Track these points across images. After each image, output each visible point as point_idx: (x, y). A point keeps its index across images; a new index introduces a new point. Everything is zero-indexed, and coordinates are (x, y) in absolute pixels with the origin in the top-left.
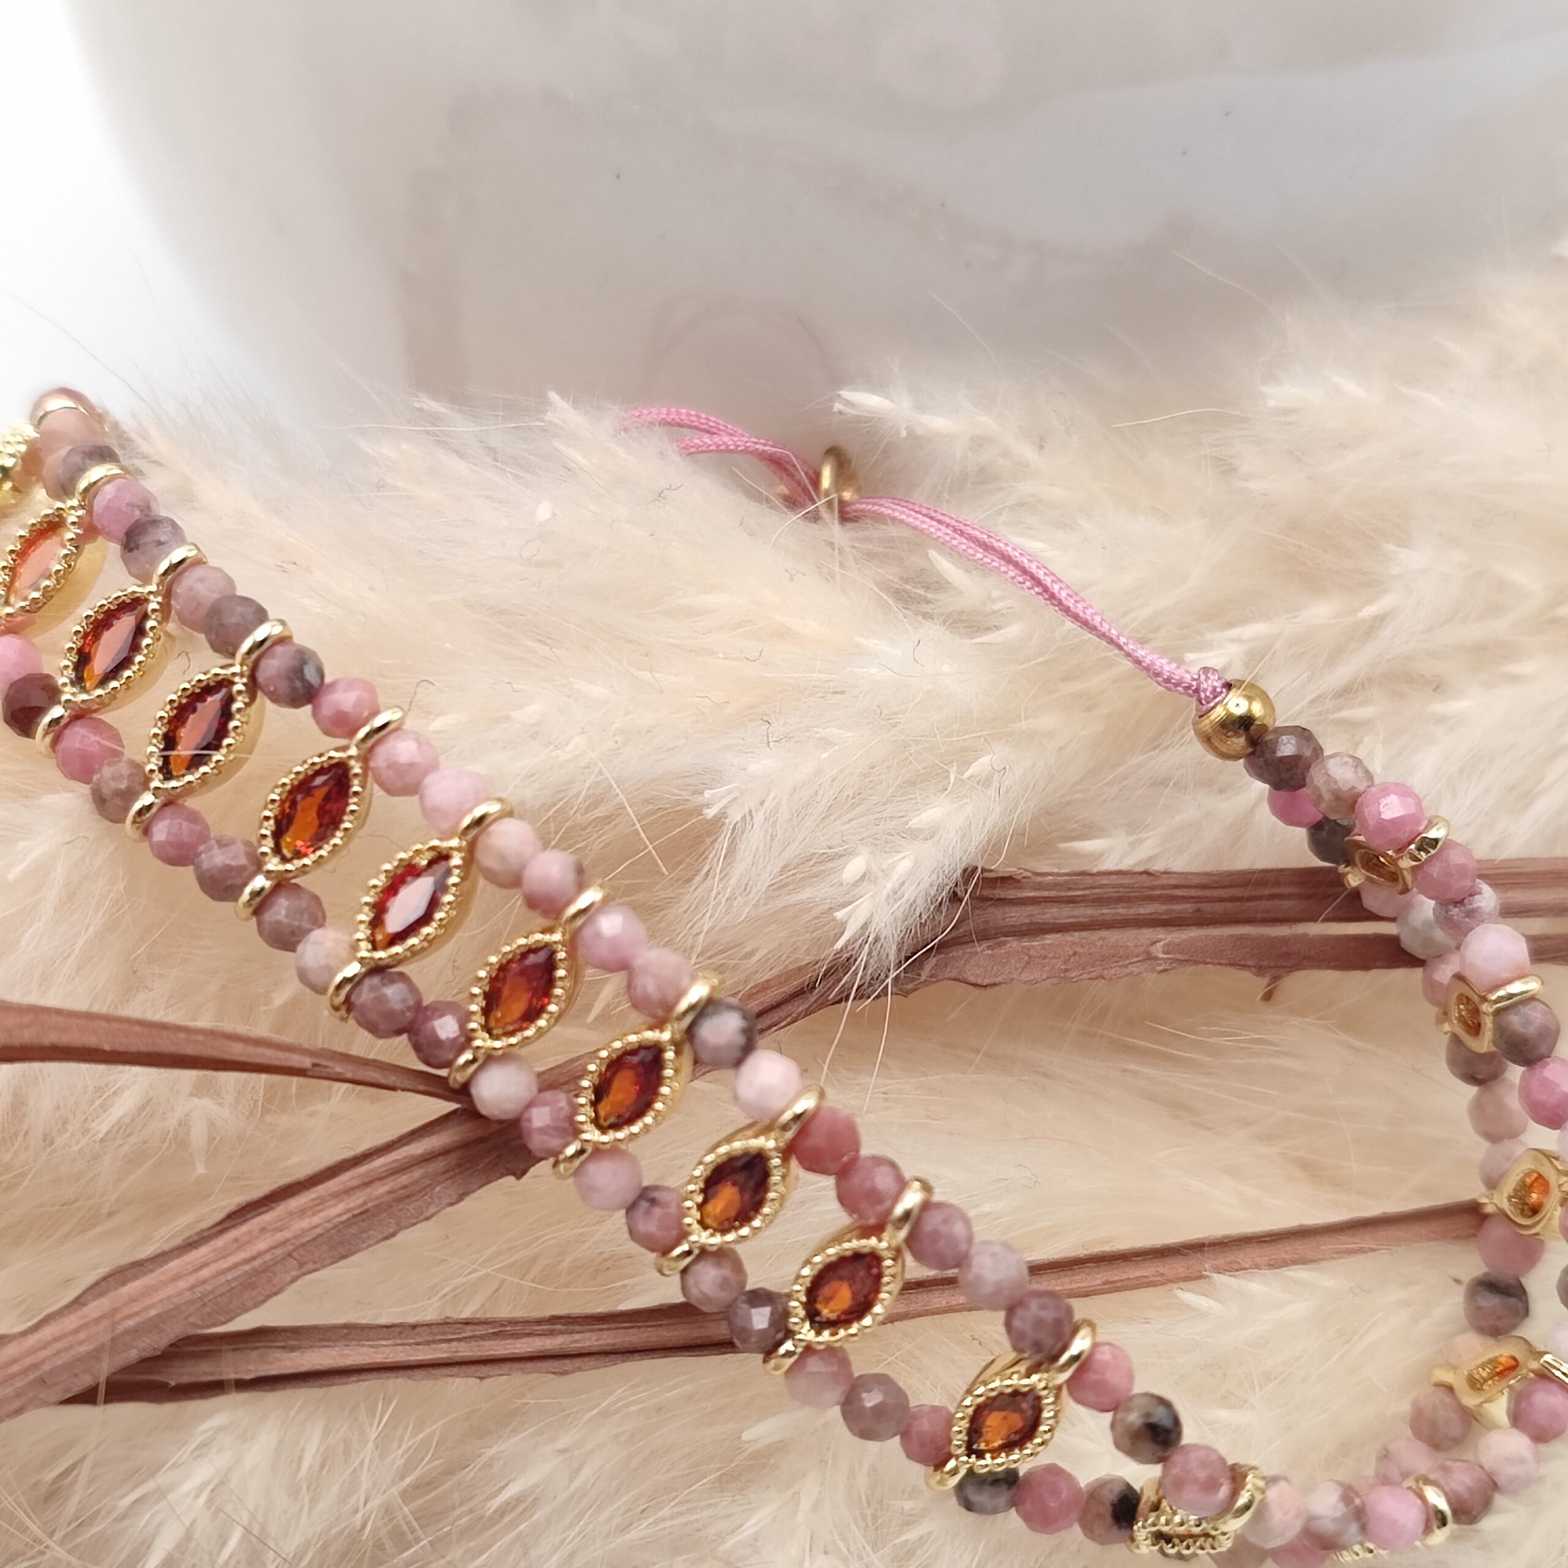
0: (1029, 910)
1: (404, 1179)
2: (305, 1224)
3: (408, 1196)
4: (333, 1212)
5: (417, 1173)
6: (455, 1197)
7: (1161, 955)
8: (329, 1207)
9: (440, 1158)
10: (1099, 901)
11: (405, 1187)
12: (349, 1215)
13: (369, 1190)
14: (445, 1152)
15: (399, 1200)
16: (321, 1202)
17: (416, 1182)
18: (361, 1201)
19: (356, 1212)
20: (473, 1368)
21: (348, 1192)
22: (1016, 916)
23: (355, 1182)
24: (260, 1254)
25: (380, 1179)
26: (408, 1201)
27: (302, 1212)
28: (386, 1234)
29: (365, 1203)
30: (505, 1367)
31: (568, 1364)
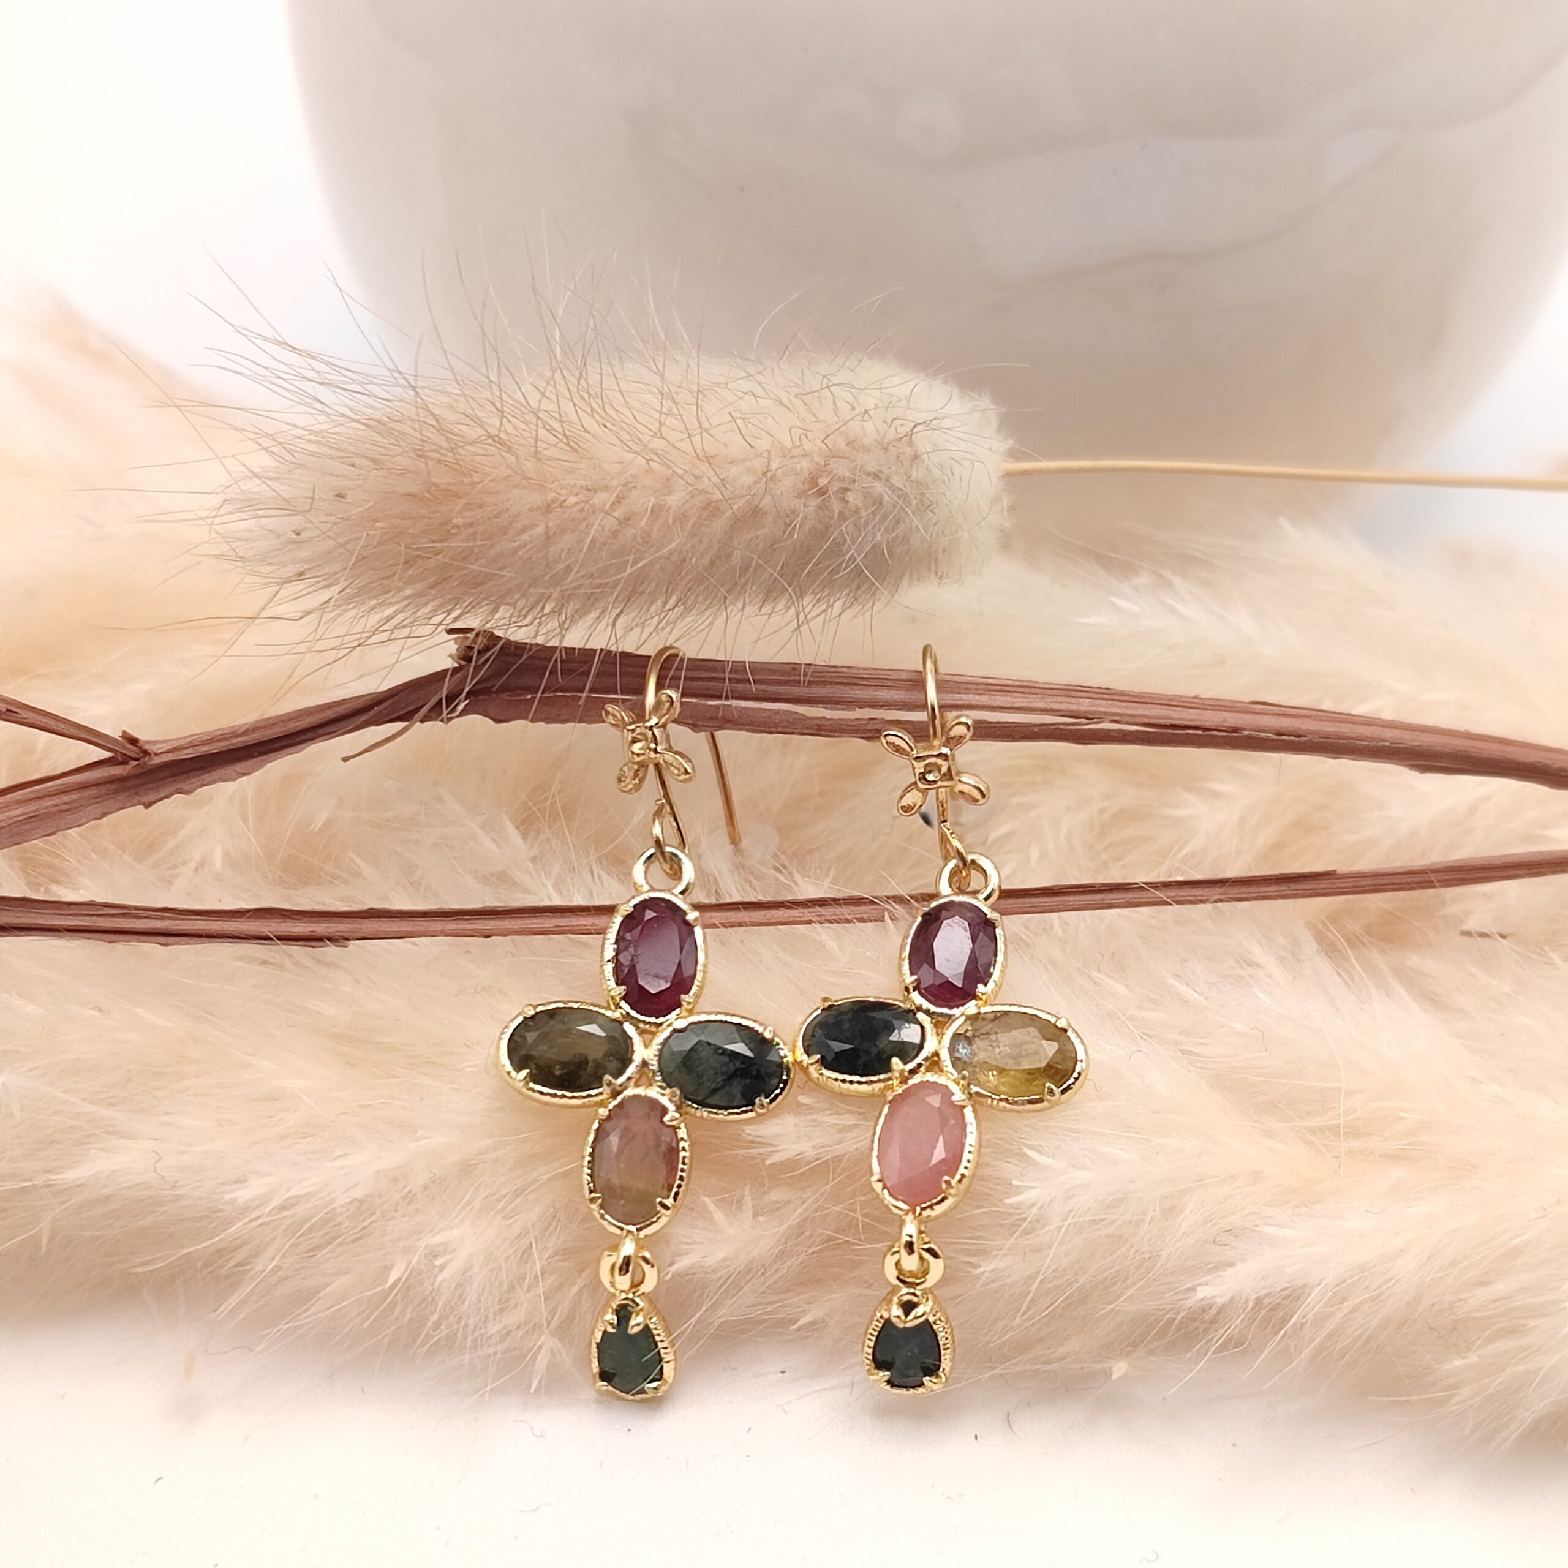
1: (66, 798)
3: (68, 810)
4: (15, 813)
6: (100, 813)
8: (12, 810)
9: (94, 788)
11: (66, 803)
12: (25, 817)
13: (42, 802)
14: (97, 784)
15: (62, 811)
17: (75, 801)
18: (34, 808)
19: (31, 815)
20: (104, 936)
21: (27, 801)
23: (31, 796)
25: (52, 795)
26: (67, 813)
28: (49, 832)
29: (35, 811)
30: (128, 937)
31: (171, 939)
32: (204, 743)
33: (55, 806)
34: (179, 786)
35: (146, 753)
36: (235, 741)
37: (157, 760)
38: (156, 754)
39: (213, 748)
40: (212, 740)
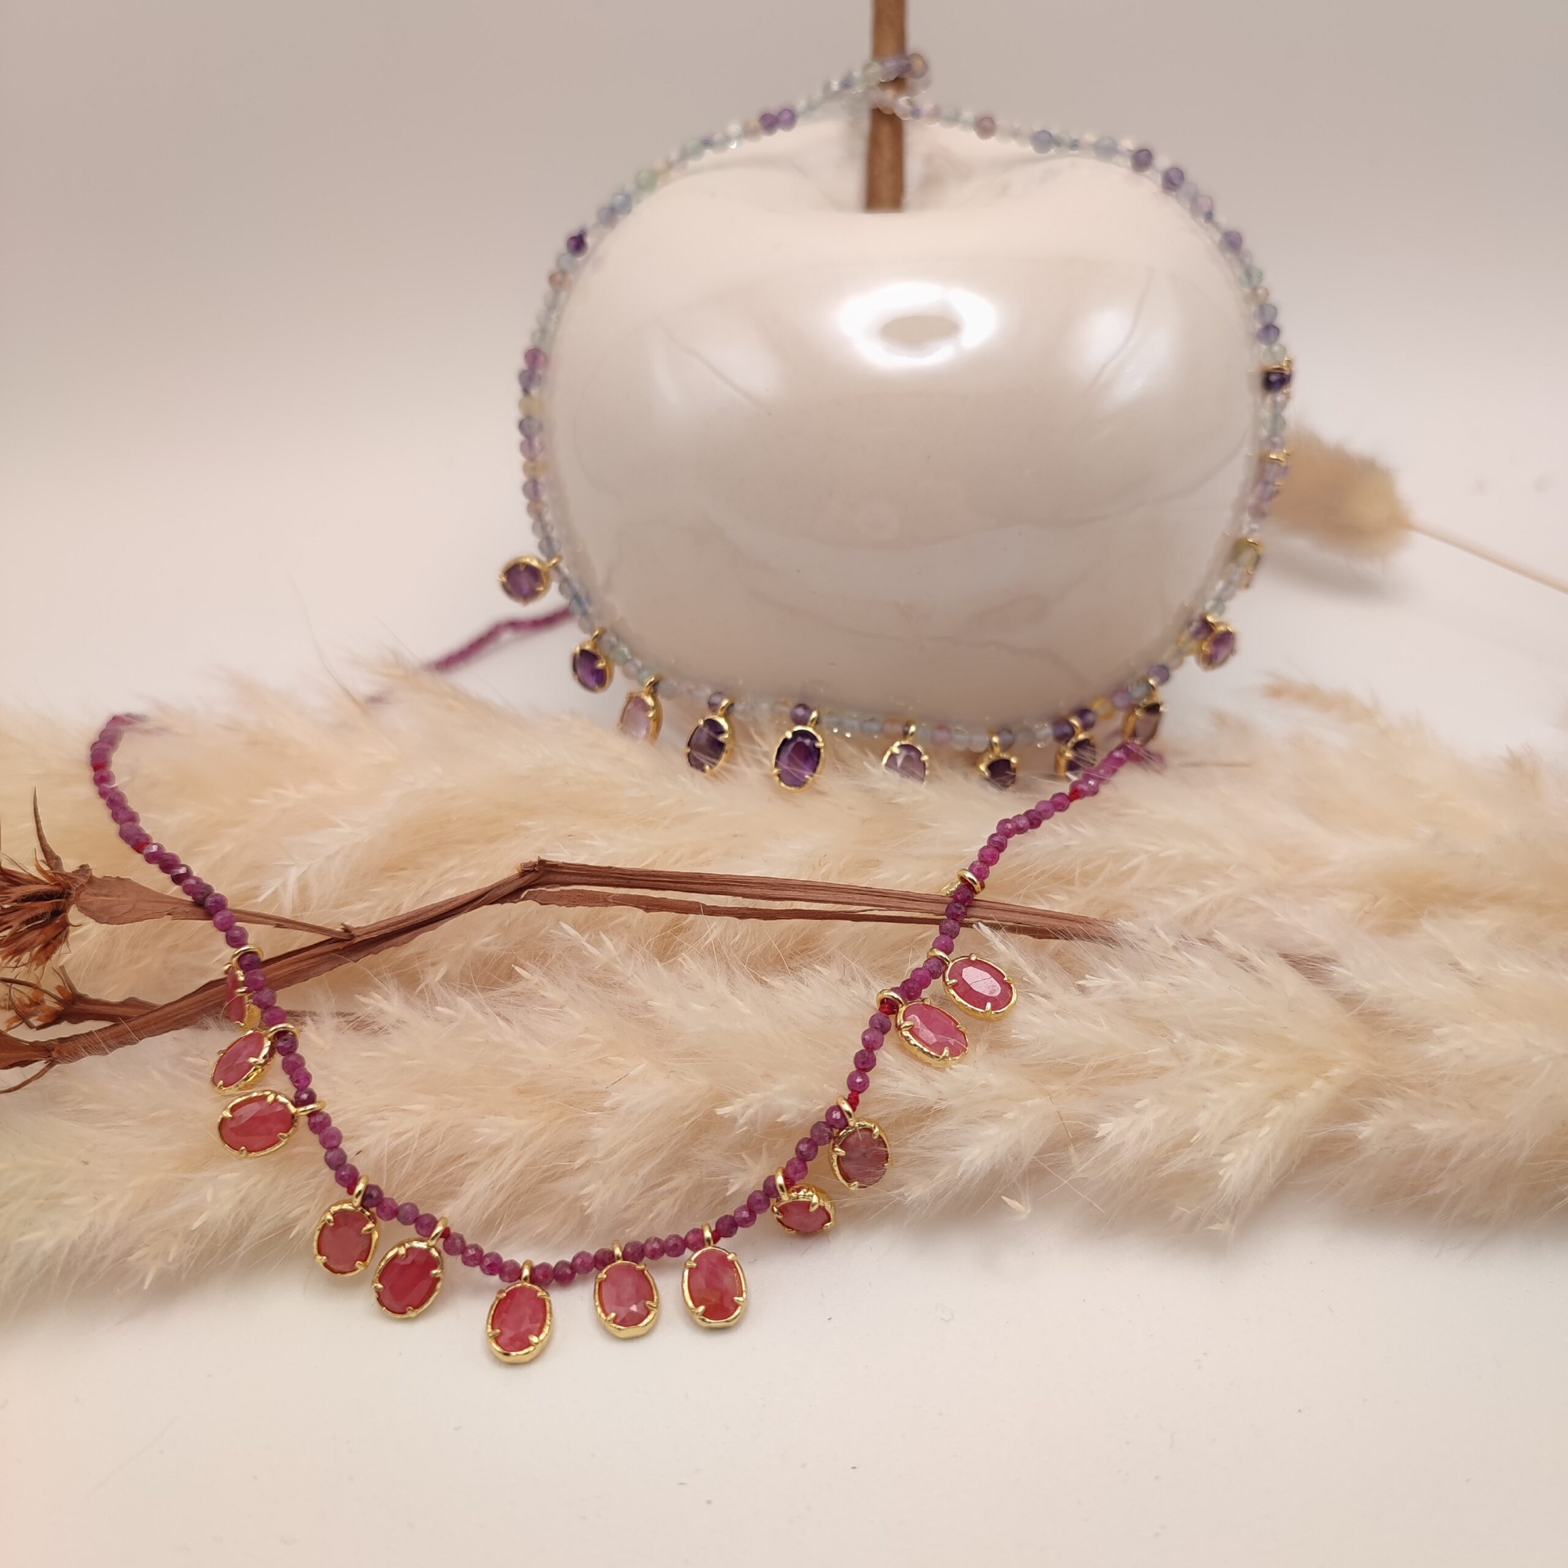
0: (564, 877)
1: (313, 960)
4: (285, 970)
5: (318, 959)
7: (611, 901)
10: (591, 876)
11: (313, 963)
16: (281, 967)
22: (559, 878)
23: (294, 960)
26: (313, 969)
27: (276, 969)
29: (297, 968)
32: (383, 928)
33: (306, 965)
34: (372, 950)
35: (353, 937)
36: (400, 925)
37: (358, 940)
38: (358, 936)
39: (388, 931)
40: (387, 927)
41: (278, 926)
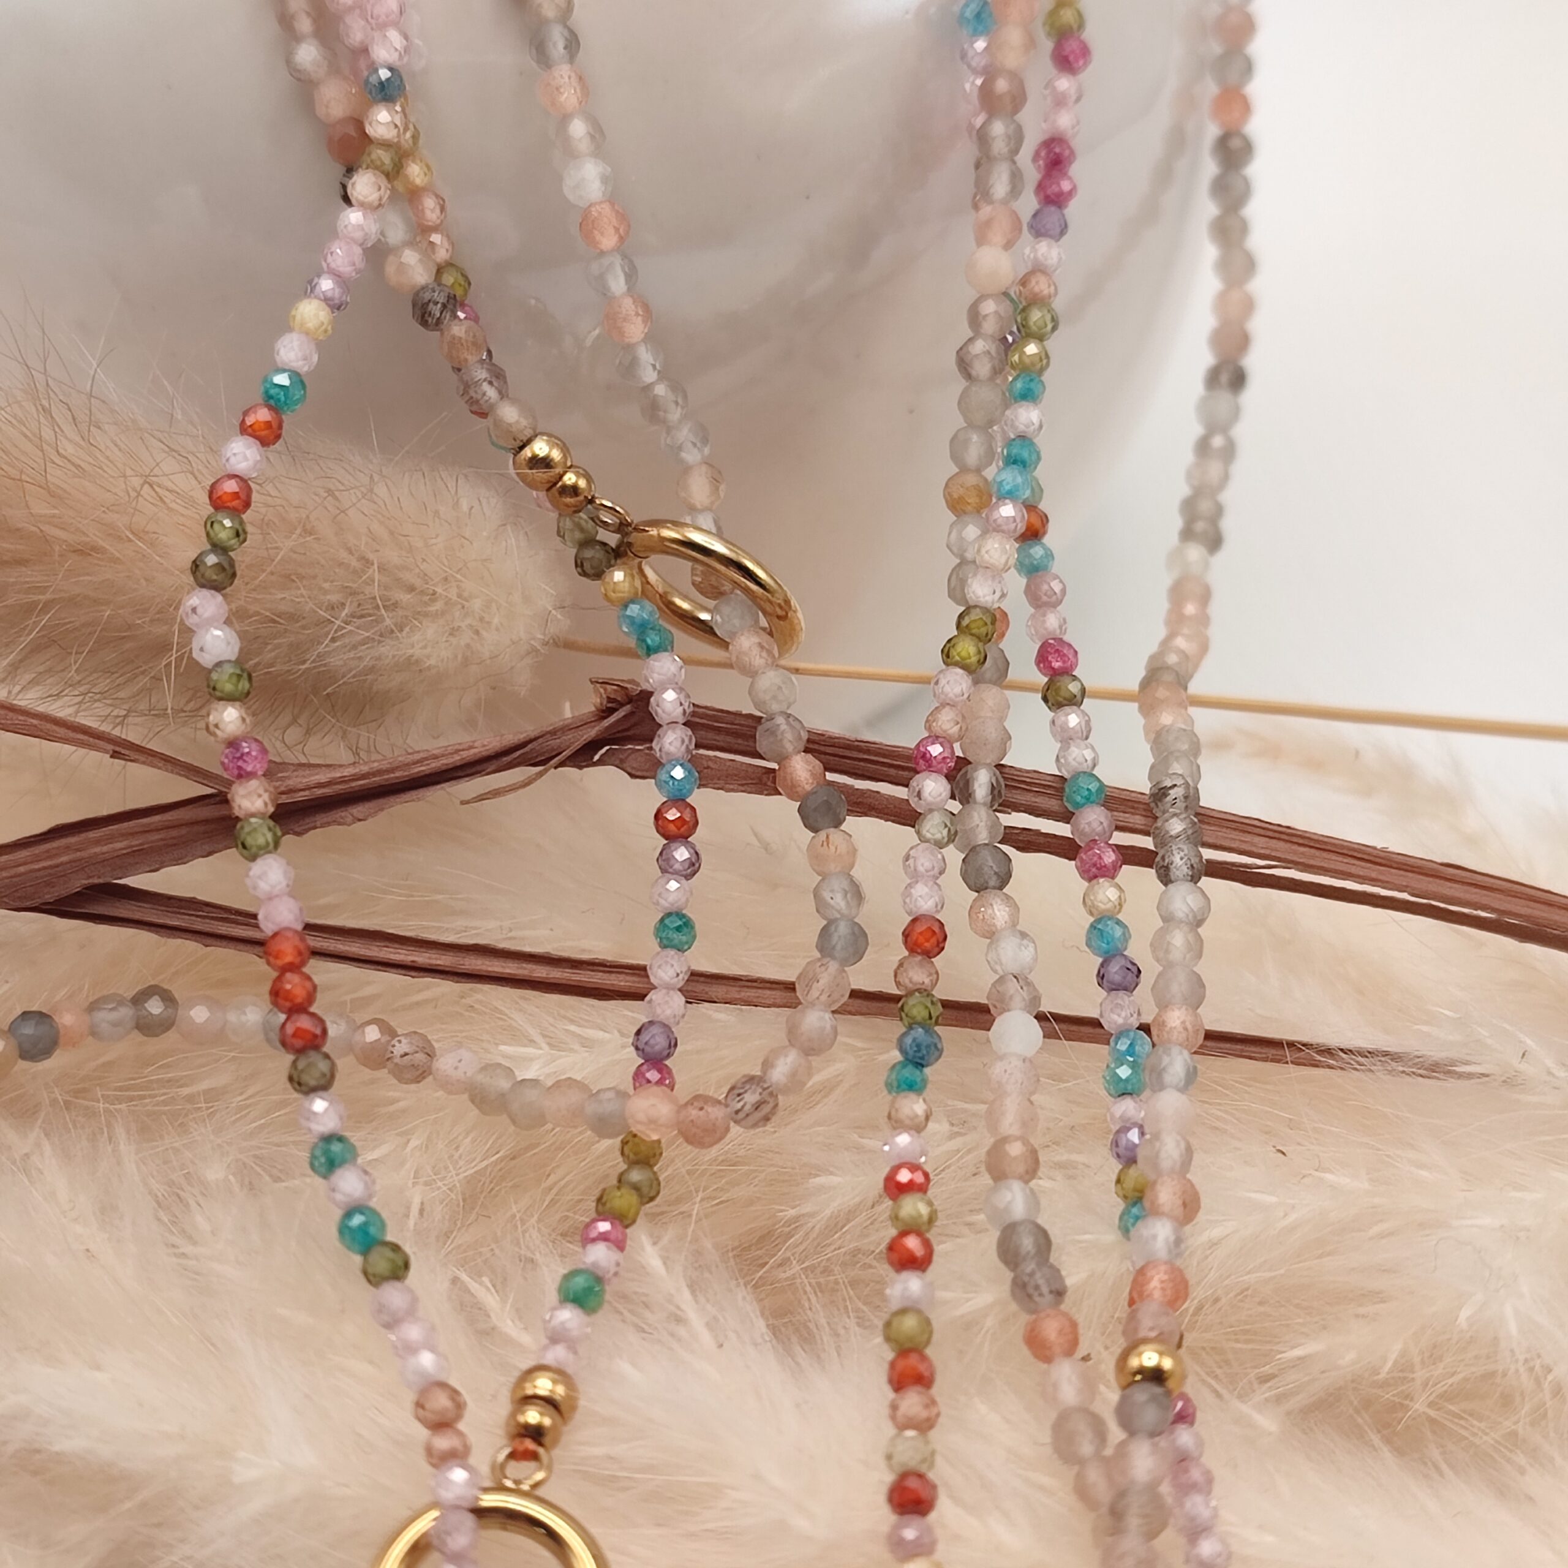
1: (174, 833)
2: (98, 850)
3: (175, 845)
4: (118, 845)
5: (184, 831)
6: (207, 850)
8: (118, 841)
11: (174, 838)
12: (129, 850)
13: (147, 836)
14: (206, 821)
15: (168, 846)
16: (110, 839)
17: (181, 837)
18: (140, 842)
19: (136, 848)
21: (133, 834)
24: (62, 864)
25: (157, 830)
26: (172, 849)
27: (98, 842)
28: (153, 867)
33: (162, 840)
41: (115, 755)
